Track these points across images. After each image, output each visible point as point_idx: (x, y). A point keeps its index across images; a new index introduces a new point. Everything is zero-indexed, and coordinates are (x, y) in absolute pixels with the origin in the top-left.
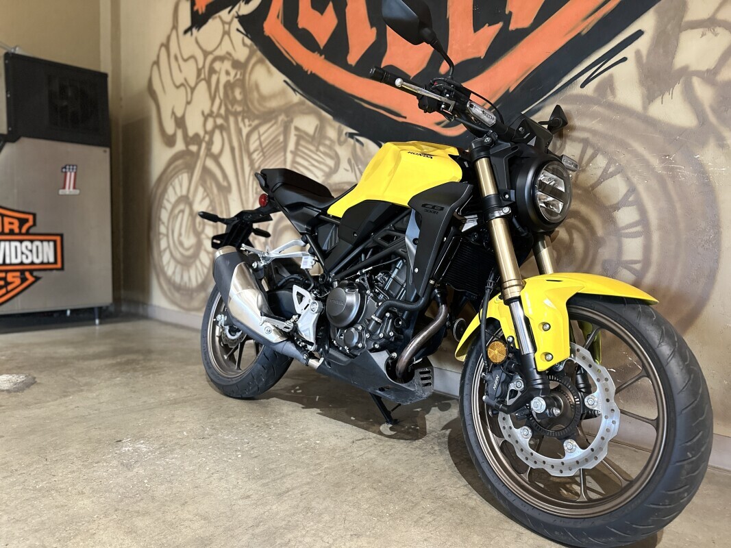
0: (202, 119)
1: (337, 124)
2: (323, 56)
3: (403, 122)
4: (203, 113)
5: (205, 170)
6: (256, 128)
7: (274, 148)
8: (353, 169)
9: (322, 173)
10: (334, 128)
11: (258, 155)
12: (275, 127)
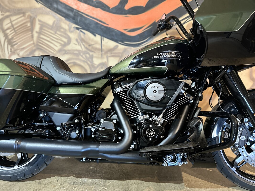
1: (68, 22)
6: (7, 17)
7: (23, 29)
8: (79, 44)
9: (60, 45)
10: (66, 23)
11: (11, 31)
12: (23, 18)
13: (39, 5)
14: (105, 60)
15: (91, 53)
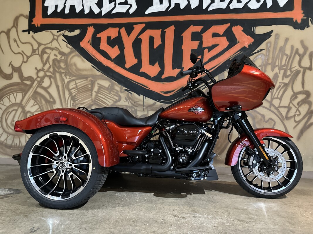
0: (36, 71)
1: (120, 86)
2: (113, 62)
3: (148, 90)
4: (36, 68)
5: (36, 92)
6: (73, 80)
7: (85, 89)
8: (127, 101)
9: (112, 101)
10: (118, 86)
11: (75, 90)
12: (86, 81)
13: (99, 73)
14: (145, 113)
15: (136, 108)
